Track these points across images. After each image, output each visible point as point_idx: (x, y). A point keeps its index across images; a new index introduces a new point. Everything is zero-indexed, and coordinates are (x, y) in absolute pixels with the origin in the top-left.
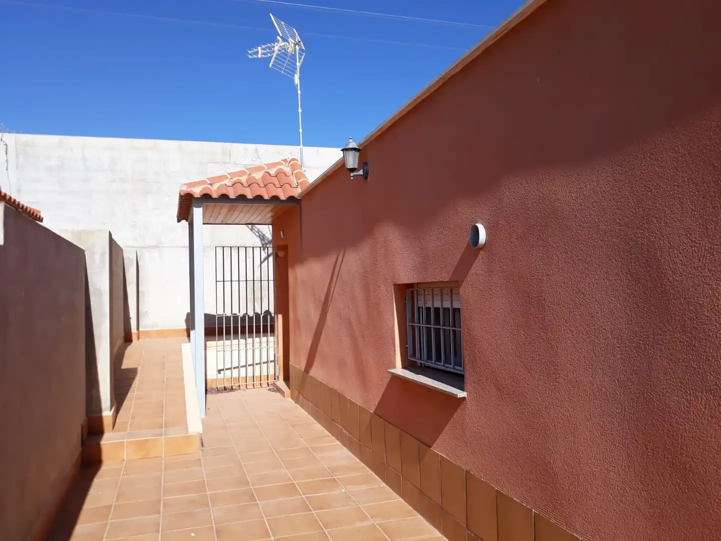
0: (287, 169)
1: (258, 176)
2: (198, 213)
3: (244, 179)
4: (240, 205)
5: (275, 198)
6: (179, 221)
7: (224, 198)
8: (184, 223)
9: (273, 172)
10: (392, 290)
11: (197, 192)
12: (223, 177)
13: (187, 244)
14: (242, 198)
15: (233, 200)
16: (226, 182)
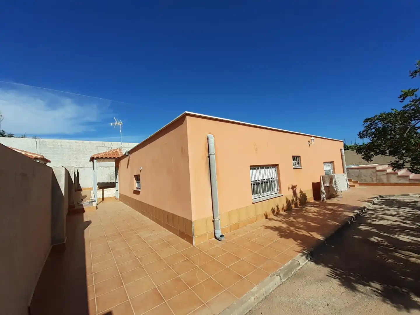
0: (118, 151)
1: (111, 152)
2: (95, 161)
3: (107, 153)
4: (106, 159)
5: (114, 158)
6: (90, 162)
7: (102, 158)
8: (92, 163)
9: (114, 151)
10: (134, 176)
11: (95, 157)
12: (102, 153)
13: (92, 166)
14: (106, 158)
15: (108, 158)
16: (103, 154)
